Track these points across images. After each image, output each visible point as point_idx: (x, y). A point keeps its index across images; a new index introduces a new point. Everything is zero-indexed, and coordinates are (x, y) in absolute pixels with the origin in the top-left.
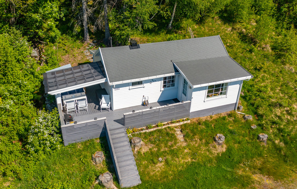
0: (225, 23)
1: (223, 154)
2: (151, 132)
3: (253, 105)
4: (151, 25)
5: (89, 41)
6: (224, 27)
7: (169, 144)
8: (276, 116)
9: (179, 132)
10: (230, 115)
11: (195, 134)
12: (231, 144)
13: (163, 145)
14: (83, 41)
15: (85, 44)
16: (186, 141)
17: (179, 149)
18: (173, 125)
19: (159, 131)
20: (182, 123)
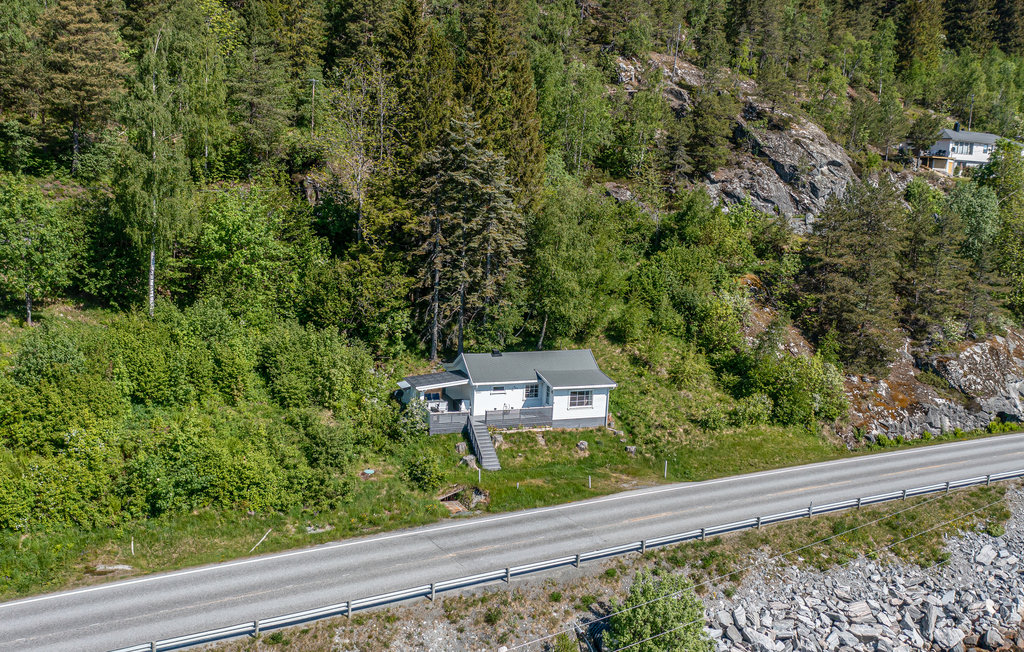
0: (613, 344)
1: (585, 458)
2: (511, 434)
3: (628, 425)
4: (515, 340)
5: (436, 359)
6: (611, 348)
7: (530, 445)
8: (655, 436)
9: (541, 438)
10: (599, 430)
11: (556, 440)
12: (596, 452)
13: (523, 446)
14: (429, 359)
15: (432, 363)
16: (547, 445)
17: (540, 450)
18: (535, 430)
19: (520, 434)
20: (543, 429)
